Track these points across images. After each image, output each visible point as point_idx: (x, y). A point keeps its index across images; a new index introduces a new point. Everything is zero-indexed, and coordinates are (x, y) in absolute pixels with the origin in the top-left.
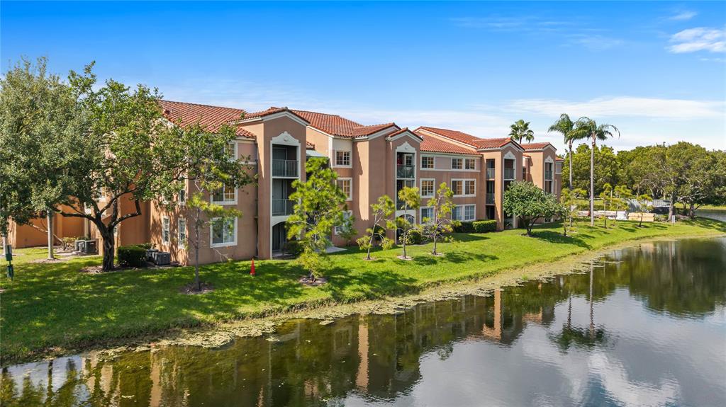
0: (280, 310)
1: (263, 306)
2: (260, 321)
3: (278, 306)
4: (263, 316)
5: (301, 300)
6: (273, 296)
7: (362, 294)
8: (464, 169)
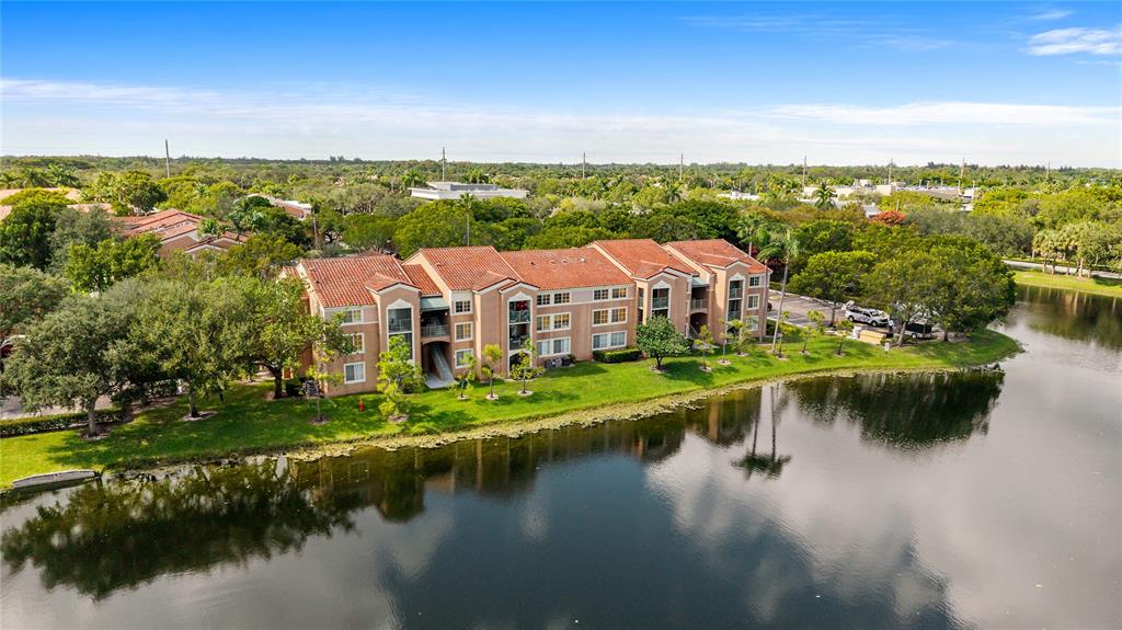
0: (363, 439)
1: (354, 436)
2: (346, 446)
3: (362, 436)
4: (350, 442)
5: (379, 433)
6: (362, 428)
7: (423, 430)
8: (610, 299)
